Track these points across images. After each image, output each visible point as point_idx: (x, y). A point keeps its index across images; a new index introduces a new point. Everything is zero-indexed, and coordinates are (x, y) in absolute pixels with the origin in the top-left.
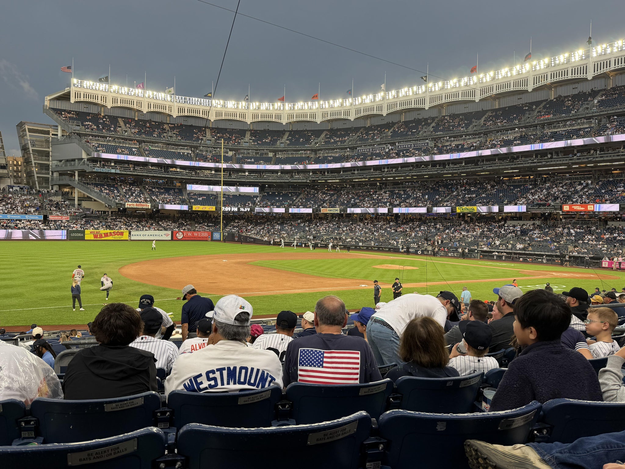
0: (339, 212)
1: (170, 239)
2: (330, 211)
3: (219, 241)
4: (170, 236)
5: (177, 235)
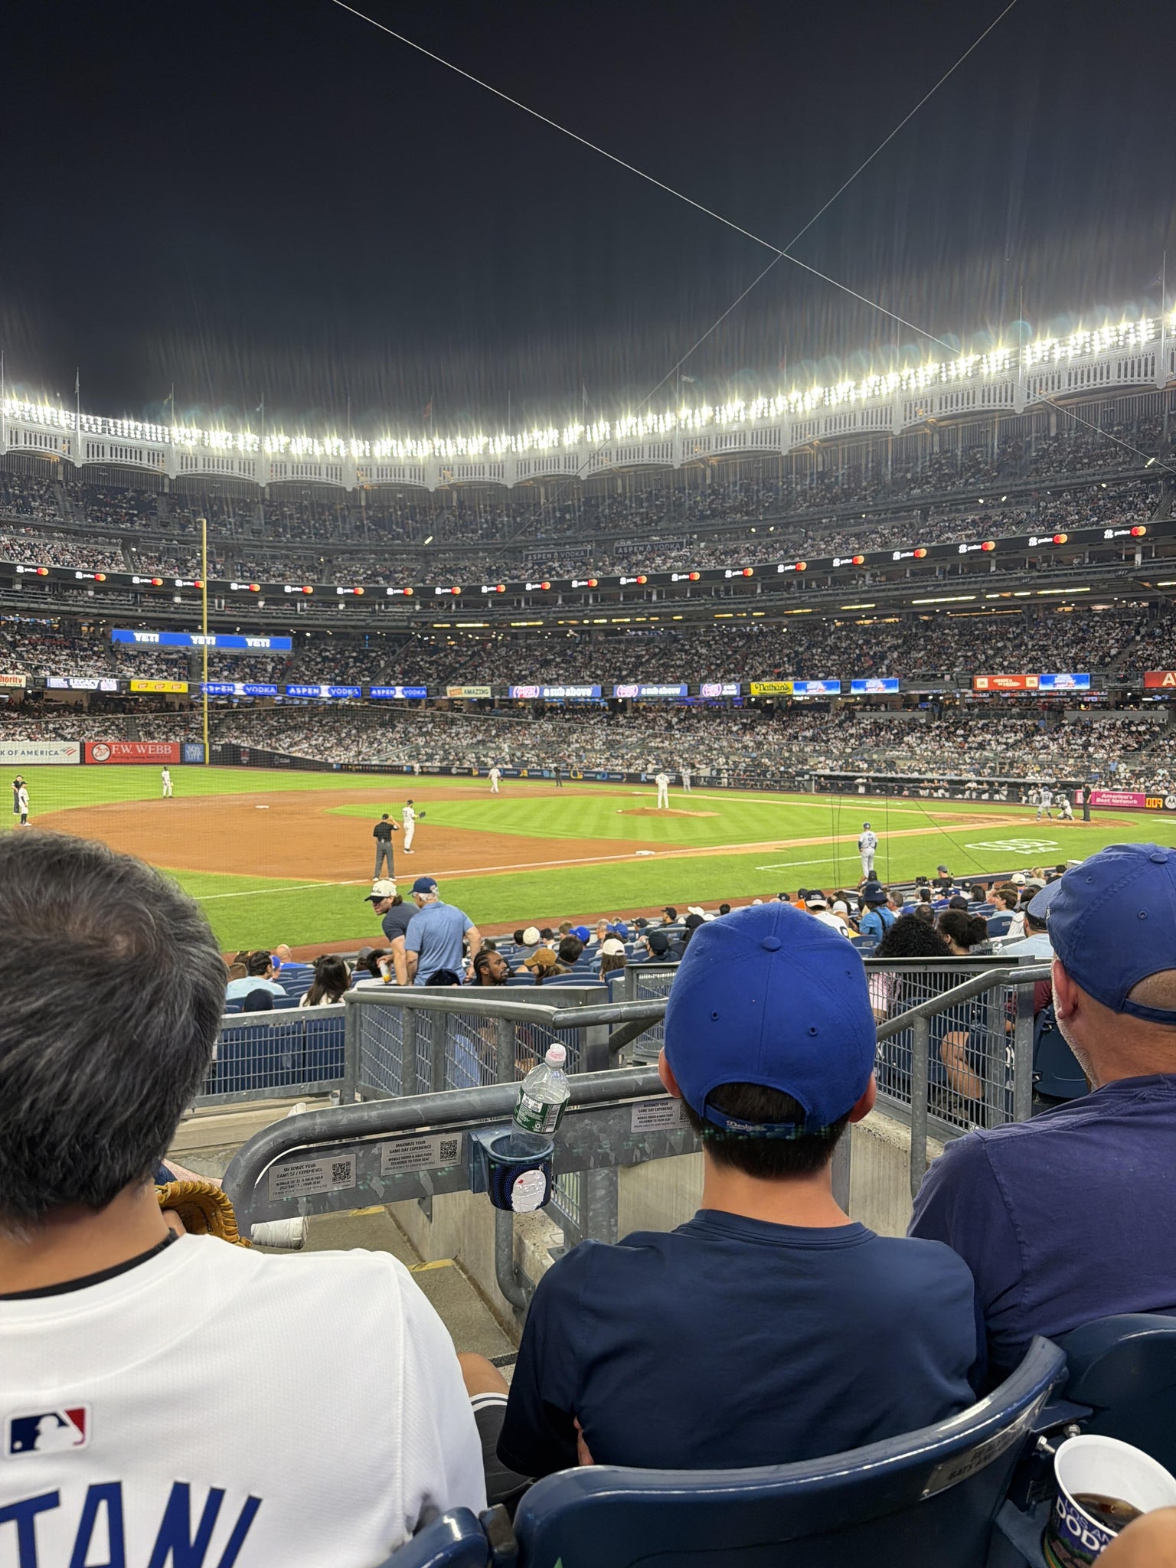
0: (489, 695)
1: (78, 761)
2: (469, 692)
3: (202, 763)
4: (78, 753)
5: (95, 751)
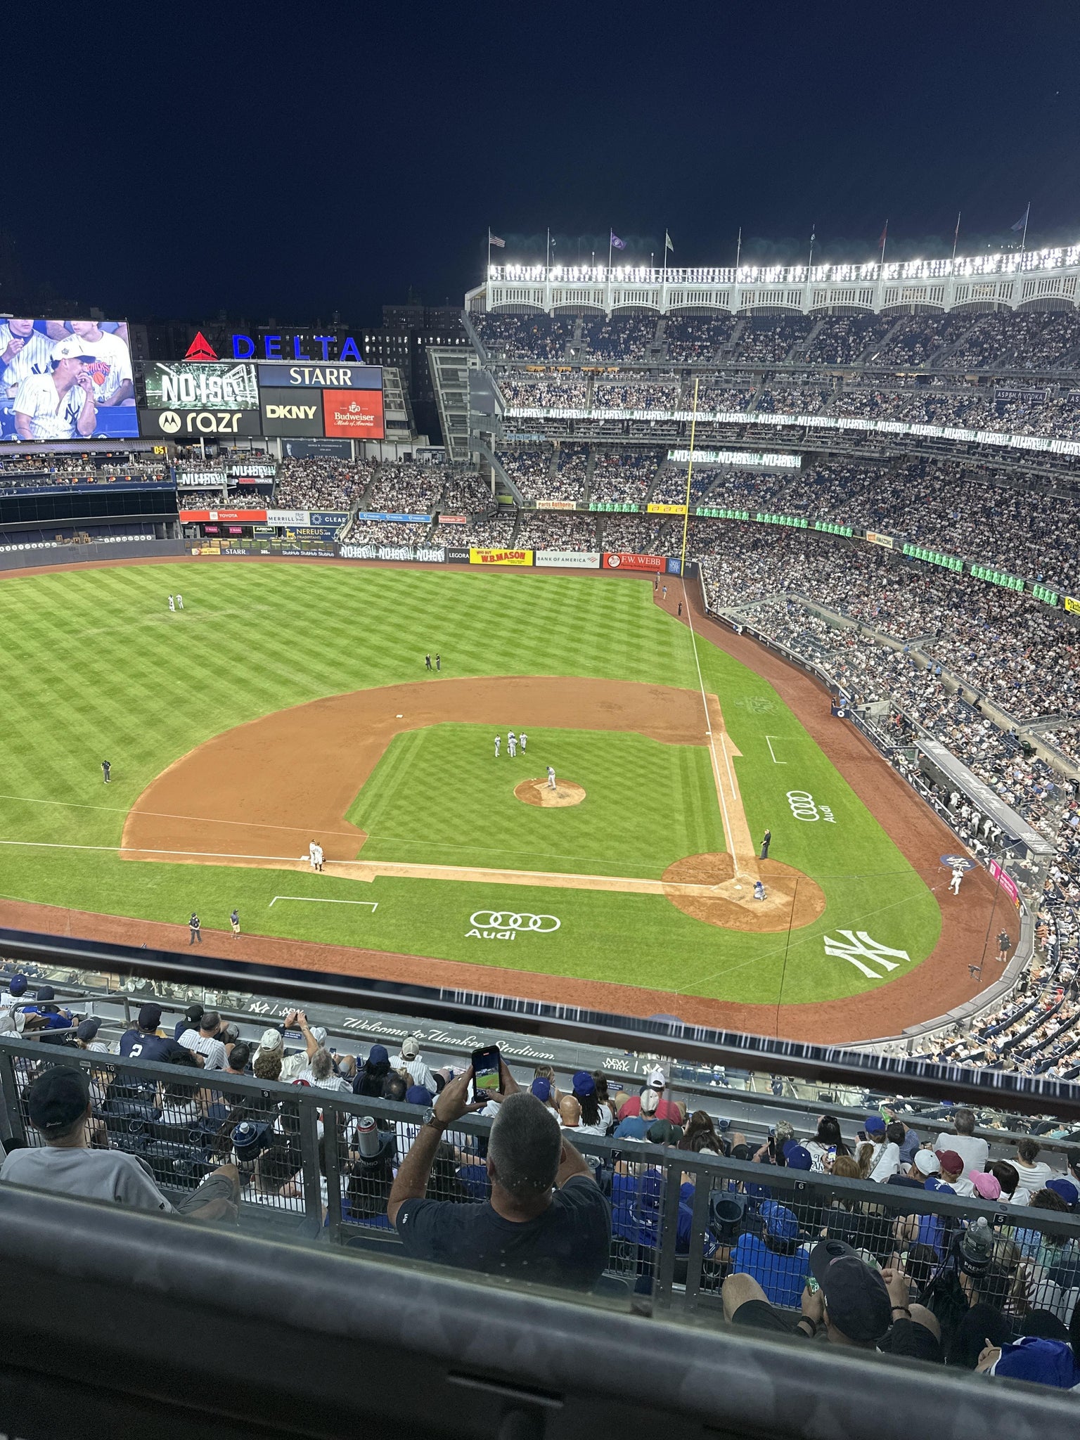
1: (598, 567)
2: (880, 540)
4: (598, 562)
5: (610, 560)
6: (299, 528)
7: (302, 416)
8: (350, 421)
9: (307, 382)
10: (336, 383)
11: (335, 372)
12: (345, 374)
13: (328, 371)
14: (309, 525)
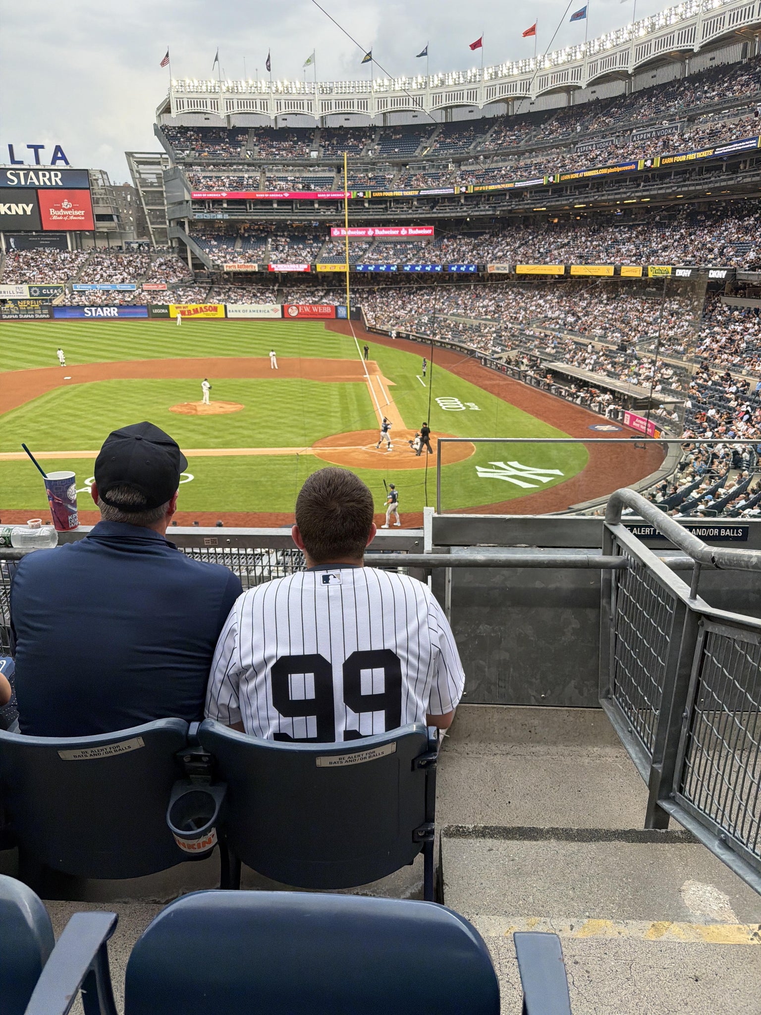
0: (507, 272)
1: (281, 317)
4: (280, 312)
5: (290, 310)
6: (20, 300)
7: (21, 212)
8: (64, 216)
9: (23, 183)
10: (48, 183)
11: (47, 174)
12: (56, 175)
13: (40, 173)
14: (28, 297)
